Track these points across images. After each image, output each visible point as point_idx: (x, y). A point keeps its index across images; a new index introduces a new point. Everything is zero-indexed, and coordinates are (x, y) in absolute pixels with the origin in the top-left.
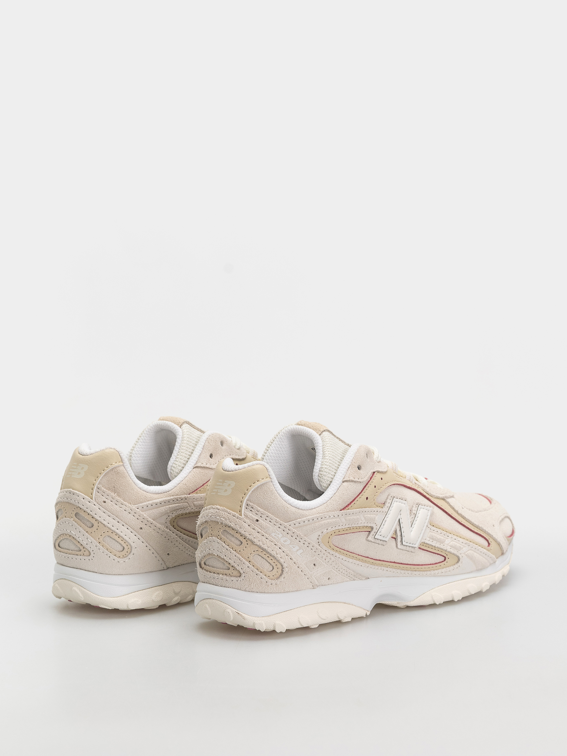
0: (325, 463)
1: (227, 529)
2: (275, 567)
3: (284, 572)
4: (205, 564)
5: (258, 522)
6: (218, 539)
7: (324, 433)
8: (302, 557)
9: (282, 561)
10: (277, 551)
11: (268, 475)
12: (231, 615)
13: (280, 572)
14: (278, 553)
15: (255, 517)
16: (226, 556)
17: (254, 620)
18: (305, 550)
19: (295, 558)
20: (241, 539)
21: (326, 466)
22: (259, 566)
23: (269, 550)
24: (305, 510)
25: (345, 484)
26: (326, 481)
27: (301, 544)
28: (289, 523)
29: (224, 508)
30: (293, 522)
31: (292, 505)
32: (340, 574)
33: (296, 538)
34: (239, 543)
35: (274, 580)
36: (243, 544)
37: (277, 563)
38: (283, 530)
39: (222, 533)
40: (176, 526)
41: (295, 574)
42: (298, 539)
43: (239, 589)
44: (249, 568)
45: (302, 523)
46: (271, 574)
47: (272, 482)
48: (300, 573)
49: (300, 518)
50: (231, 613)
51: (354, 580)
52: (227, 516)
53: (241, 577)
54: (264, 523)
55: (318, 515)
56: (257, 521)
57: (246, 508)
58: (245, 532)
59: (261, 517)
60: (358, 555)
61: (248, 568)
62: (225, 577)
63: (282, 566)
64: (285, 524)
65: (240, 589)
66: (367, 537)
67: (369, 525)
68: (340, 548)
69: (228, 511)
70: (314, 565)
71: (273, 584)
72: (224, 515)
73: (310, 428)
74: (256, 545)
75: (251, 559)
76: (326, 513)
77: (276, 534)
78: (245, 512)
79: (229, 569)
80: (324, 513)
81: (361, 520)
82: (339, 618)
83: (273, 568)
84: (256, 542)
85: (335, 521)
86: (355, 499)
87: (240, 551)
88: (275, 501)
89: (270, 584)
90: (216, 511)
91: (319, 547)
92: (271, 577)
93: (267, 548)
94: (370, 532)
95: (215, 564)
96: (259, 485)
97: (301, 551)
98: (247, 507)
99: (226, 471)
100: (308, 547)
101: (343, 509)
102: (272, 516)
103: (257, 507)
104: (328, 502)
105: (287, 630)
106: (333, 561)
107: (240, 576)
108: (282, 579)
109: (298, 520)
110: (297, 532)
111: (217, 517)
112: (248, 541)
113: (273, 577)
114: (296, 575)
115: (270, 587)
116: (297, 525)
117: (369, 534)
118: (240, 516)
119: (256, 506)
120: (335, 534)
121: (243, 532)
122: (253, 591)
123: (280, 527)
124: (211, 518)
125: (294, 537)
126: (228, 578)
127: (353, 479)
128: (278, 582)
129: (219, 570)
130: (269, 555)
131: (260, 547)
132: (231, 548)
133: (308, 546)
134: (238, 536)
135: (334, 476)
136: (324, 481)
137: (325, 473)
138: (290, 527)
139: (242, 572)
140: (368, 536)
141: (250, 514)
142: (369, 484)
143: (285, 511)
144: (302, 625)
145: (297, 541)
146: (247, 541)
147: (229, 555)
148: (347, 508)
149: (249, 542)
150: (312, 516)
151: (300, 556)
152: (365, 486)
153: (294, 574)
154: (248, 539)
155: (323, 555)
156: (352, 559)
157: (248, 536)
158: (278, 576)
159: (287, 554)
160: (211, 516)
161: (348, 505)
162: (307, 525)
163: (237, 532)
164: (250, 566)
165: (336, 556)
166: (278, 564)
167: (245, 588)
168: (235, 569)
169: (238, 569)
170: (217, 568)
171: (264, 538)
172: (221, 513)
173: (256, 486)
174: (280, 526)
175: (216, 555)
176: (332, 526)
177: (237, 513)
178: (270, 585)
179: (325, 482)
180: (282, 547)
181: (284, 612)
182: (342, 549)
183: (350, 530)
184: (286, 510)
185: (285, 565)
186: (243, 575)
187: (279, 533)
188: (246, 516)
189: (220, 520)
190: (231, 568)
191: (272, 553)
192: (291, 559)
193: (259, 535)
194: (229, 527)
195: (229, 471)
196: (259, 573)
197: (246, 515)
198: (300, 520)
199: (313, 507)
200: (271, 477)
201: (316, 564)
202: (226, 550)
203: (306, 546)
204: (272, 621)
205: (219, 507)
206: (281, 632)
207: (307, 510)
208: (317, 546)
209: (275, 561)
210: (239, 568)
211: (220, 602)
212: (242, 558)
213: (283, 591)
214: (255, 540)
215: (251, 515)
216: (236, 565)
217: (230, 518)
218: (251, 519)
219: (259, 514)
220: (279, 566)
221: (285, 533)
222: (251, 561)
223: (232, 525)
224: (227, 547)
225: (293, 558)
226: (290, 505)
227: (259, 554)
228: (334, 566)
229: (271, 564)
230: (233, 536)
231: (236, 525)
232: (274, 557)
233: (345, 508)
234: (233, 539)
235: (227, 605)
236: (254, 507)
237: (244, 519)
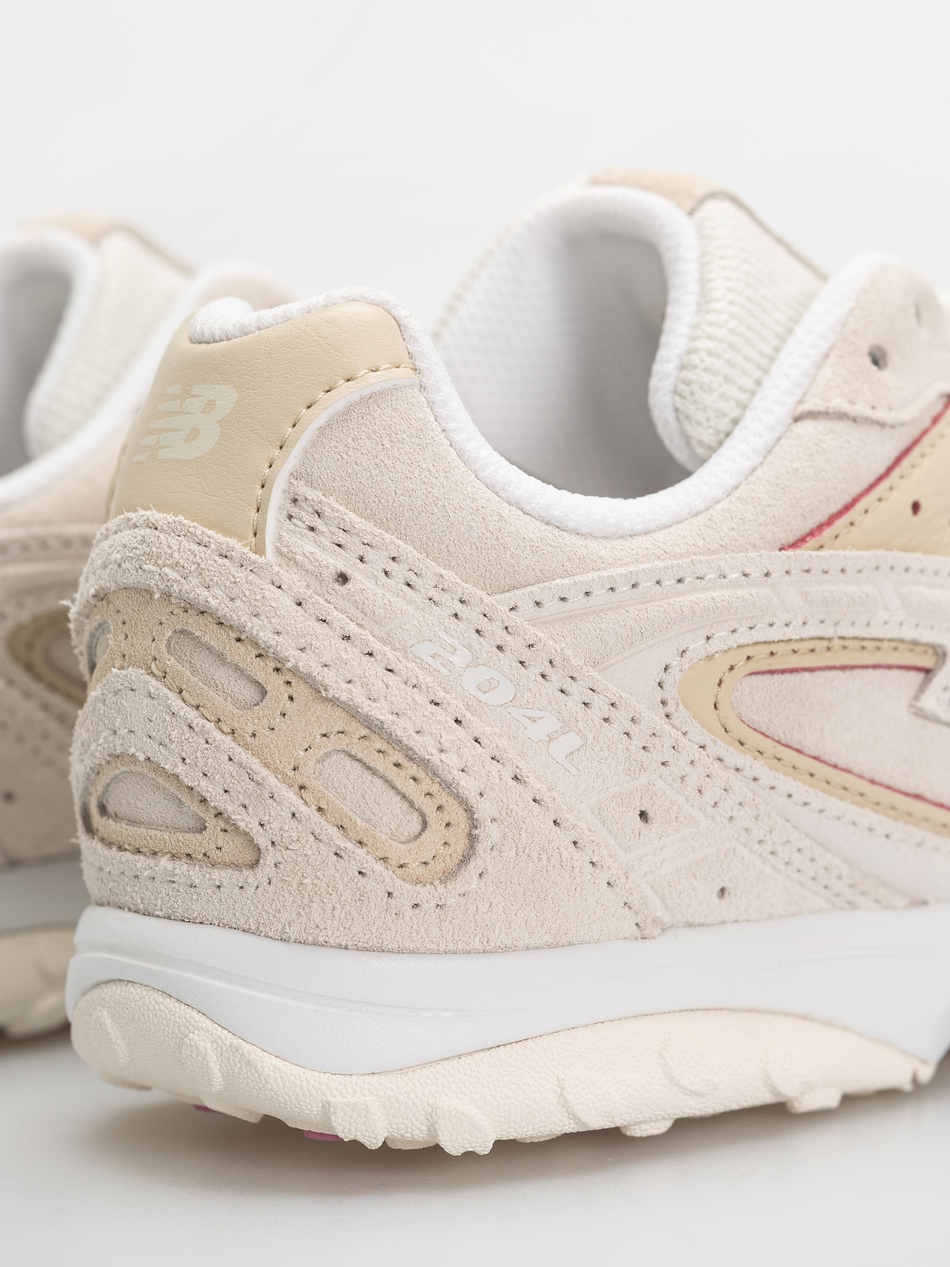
0: (711, 330)
1: (192, 623)
2: (433, 817)
3: (480, 847)
4: (103, 810)
5: (349, 586)
6: (149, 678)
7: (711, 206)
8: (574, 772)
9: (468, 786)
10: (444, 734)
11: (407, 357)
12: (212, 1064)
13: (460, 845)
14: (446, 745)
15: (330, 560)
16: (188, 761)
17: (324, 1087)
18: (590, 736)
19: (538, 777)
20: (262, 671)
21: (710, 345)
22: (351, 814)
23: (402, 729)
24: (593, 537)
25: (806, 427)
26: (710, 413)
27: (573, 703)
28: (507, 595)
29: (181, 518)
30: (529, 589)
31: (527, 508)
32: (778, 871)
33: (543, 676)
34: (249, 693)
35: (428, 886)
36: (268, 697)
37: (443, 798)
38: (478, 631)
39: (168, 646)
40: (40, 667)
41: (539, 860)
42: (554, 678)
43: (253, 928)
44: (300, 822)
45: (577, 601)
46: (412, 855)
47: (422, 388)
48: (565, 855)
49: (567, 574)
50: (210, 1052)
51: (852, 906)
52: (191, 558)
53: (259, 869)
54: (379, 591)
55: (660, 564)
56: (343, 578)
57: (290, 517)
58: (278, 633)
59: (361, 559)
60: (873, 782)
61: (294, 824)
62: (181, 867)
63: (469, 811)
64: (486, 601)
65: (257, 933)
66: (917, 698)
67: (927, 636)
68: (779, 742)
69: (198, 532)
70: (643, 815)
71: (425, 906)
72: (176, 555)
73: (646, 188)
74: (335, 702)
75: (307, 774)
76: (702, 558)
77: (441, 651)
78: (280, 537)
79: (205, 828)
80: (694, 557)
81: (886, 609)
82: (774, 1091)
83: (425, 824)
84: (335, 685)
85: (747, 596)
86: (855, 501)
87: (254, 735)
88: (434, 481)
89: (408, 904)
90: (139, 538)
91: (667, 728)
92: (415, 868)
93: (390, 717)
94: (927, 671)
95: (139, 804)
96: (355, 397)
97: (571, 741)
98: (294, 511)
99: (200, 343)
100: (605, 725)
101: (794, 545)
102: (416, 553)
103: (341, 508)
104: (719, 507)
105: (500, 1145)
106: (741, 804)
107: (258, 861)
108: (468, 879)
109: (558, 581)
110: (551, 642)
111: (145, 567)
112: (293, 682)
113: (421, 870)
114: (544, 862)
115: (407, 919)
116: (551, 607)
117: (925, 684)
118: (254, 557)
119: (336, 505)
120: (753, 666)
121: (266, 637)
122: (321, 939)
123: (460, 614)
124: (120, 572)
125: (534, 670)
126: (196, 873)
127: (846, 407)
128: (450, 894)
129: (159, 834)
130: (398, 757)
131: (352, 712)
132: (213, 718)
133: (606, 720)
134: (243, 655)
135: (753, 394)
136: (700, 416)
137: (706, 378)
138: (513, 615)
139: (262, 840)
140: (922, 688)
141: (304, 545)
142: (926, 441)
143: (488, 535)
144: (578, 1120)
145: (551, 689)
146: (288, 683)
147: (199, 754)
148: (813, 542)
149: (299, 689)
150: (631, 568)
151: (568, 766)
152: (906, 452)
153: (535, 856)
154: (295, 671)
155: (689, 769)
156: (842, 798)
157: (294, 657)
158: (451, 863)
159: (496, 753)
160: (120, 566)
161: (821, 527)
162: (602, 611)
163: (239, 640)
164: (304, 808)
165: (755, 779)
166: (452, 805)
167: (280, 927)
168: (230, 827)
169: (242, 825)
170: (150, 826)
171: (374, 668)
172: (164, 542)
173: (340, 405)
174: (459, 608)
175: (142, 757)
176: (734, 625)
177: (241, 537)
178: (410, 912)
179: (708, 419)
180: (469, 716)
181: (483, 1050)
182: (788, 746)
183: (829, 655)
184: (491, 528)
185: (484, 809)
186: (269, 859)
187: (455, 643)
188: (287, 556)
189: (157, 577)
190: (211, 822)
191: (418, 744)
192: (516, 778)
193: (350, 653)
194: (203, 613)
195: (215, 341)
196: (350, 846)
197: (285, 550)
198: (566, 581)
199: (640, 528)
200: (422, 364)
201: (651, 814)
202: (186, 729)
203: (595, 714)
204: (420, 1094)
205: (155, 515)
206: (470, 1156)
207: (605, 538)
208: (653, 718)
209: (435, 788)
210: (246, 821)
211: (160, 999)
212: (265, 772)
213: (476, 944)
214: (328, 677)
215: (309, 548)
216: (230, 808)
217: (203, 566)
218: (311, 568)
219: (349, 545)
220: (455, 813)
221: (487, 645)
222: (308, 784)
223: (213, 602)
224: (192, 715)
225: (524, 773)
226: (514, 508)
227: (349, 750)
228: (747, 830)
229: (412, 804)
230: (221, 658)
231: (232, 600)
232: (425, 764)
233: (803, 540)
234: (223, 675)
235: (194, 1014)
236: (328, 512)
237: (277, 569)
